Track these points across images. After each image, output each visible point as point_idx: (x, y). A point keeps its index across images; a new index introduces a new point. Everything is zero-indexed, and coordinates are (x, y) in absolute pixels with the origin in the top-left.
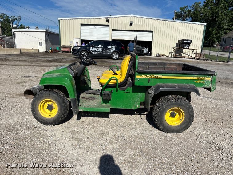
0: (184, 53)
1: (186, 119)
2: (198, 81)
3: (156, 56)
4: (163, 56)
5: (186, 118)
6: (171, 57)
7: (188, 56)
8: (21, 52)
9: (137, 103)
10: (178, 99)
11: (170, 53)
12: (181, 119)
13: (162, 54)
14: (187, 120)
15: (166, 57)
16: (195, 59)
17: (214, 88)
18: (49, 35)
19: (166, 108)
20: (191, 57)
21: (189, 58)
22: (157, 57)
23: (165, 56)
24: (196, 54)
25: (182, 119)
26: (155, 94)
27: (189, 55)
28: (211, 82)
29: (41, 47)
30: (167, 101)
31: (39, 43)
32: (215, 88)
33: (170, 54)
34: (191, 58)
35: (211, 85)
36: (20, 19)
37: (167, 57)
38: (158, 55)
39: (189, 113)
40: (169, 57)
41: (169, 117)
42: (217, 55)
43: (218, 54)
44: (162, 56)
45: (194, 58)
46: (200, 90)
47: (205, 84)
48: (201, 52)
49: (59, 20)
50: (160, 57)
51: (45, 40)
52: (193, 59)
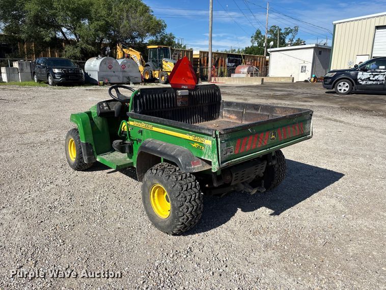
2: (195, 145)
8: (262, 83)
18: (320, 53)
29: (303, 73)
31: (302, 67)
36: (296, 30)
47: (205, 152)
49: (335, 26)
51: (311, 62)
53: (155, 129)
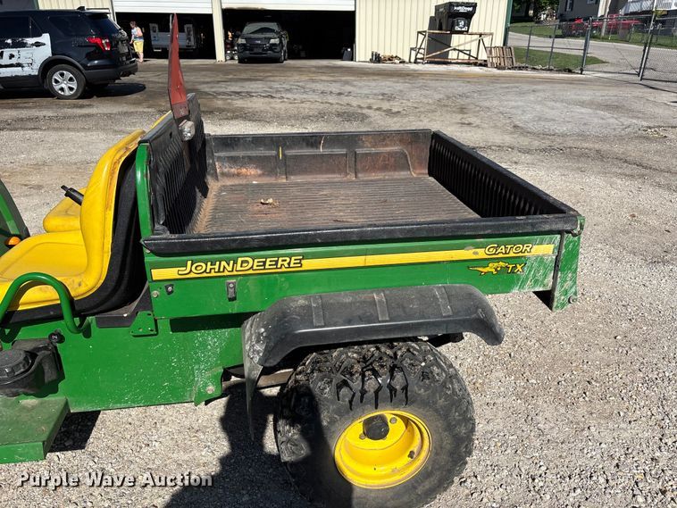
0: (455, 49)
1: (437, 454)
2: (491, 268)
3: (371, 61)
4: (391, 59)
5: (436, 451)
6: (415, 62)
7: (467, 57)
9: (208, 374)
10: (392, 370)
11: (412, 49)
12: (415, 447)
13: (388, 54)
14: (444, 458)
15: (401, 65)
16: (486, 66)
17: (566, 292)
19: (332, 422)
20: (477, 58)
21: (468, 64)
22: (372, 65)
23: (397, 61)
24: (489, 50)
25: (419, 454)
26: (267, 365)
27: (469, 55)
28: (556, 265)
30: (339, 387)
32: (570, 293)
33: (413, 53)
34: (475, 64)
35: (555, 278)
37: (403, 62)
38: (377, 58)
39: (449, 427)
40: (410, 62)
41: (361, 437)
42: (549, 50)
43: (552, 48)
44: (389, 60)
45: (484, 64)
46: (502, 305)
47: (523, 276)
48: (505, 43)
50: (380, 65)
52: (481, 65)
53: (308, 264)
